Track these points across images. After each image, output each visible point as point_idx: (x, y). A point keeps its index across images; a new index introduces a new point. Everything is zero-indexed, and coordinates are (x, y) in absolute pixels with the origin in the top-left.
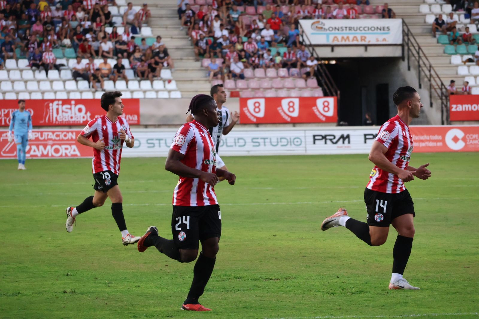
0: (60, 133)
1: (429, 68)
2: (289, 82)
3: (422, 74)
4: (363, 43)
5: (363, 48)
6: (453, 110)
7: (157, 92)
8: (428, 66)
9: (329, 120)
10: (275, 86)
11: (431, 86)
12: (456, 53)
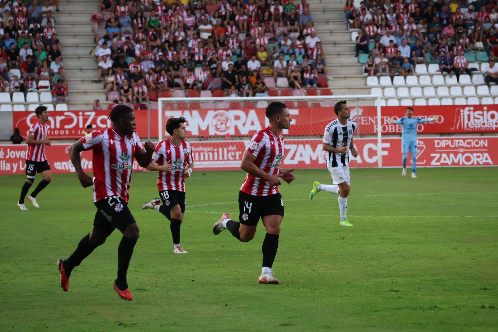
0: (472, 140)
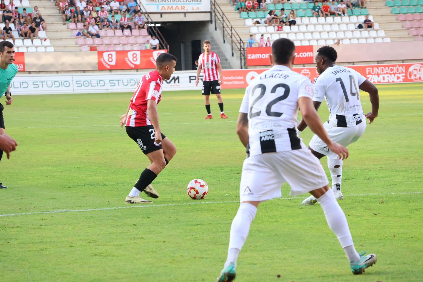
1: (231, 29)
2: (131, 40)
3: (226, 33)
4: (183, 11)
5: (183, 15)
6: (249, 58)
7: (36, 47)
8: (230, 27)
10: (122, 42)
11: (232, 41)
12: (248, 17)
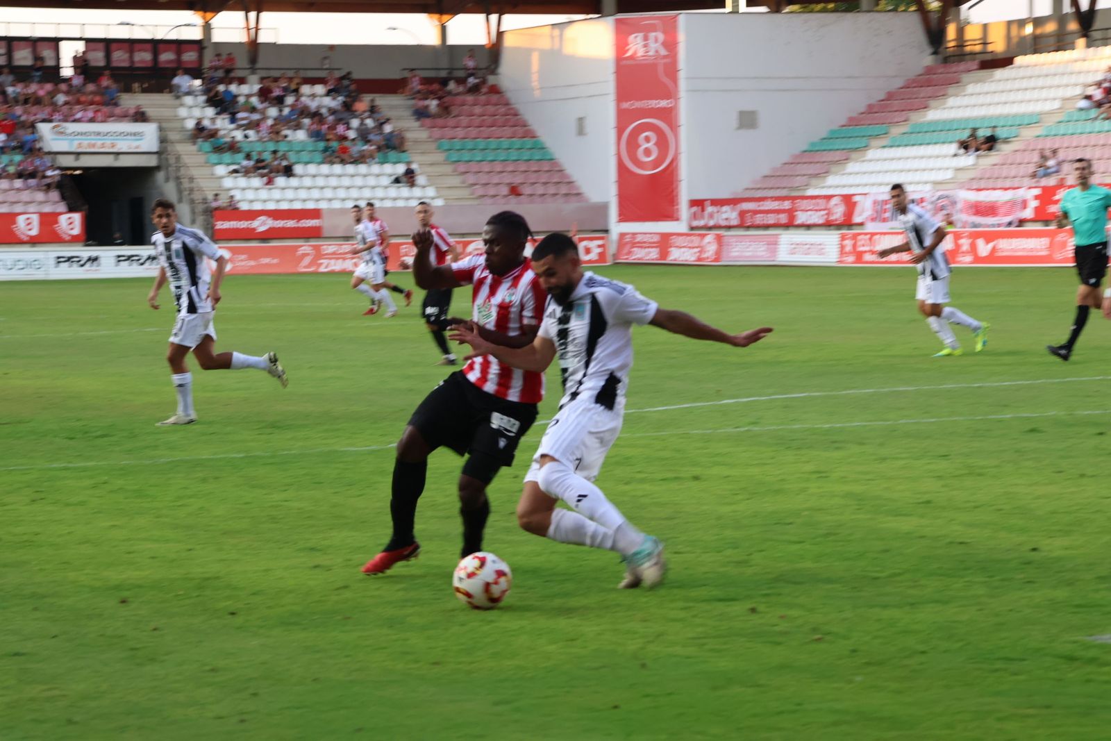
1: (190, 180)
2: (25, 196)
3: (182, 186)
4: (113, 150)
5: (113, 157)
6: (219, 227)
8: (189, 177)
9: (74, 240)
10: (8, 199)
11: (192, 200)
12: (221, 163)
